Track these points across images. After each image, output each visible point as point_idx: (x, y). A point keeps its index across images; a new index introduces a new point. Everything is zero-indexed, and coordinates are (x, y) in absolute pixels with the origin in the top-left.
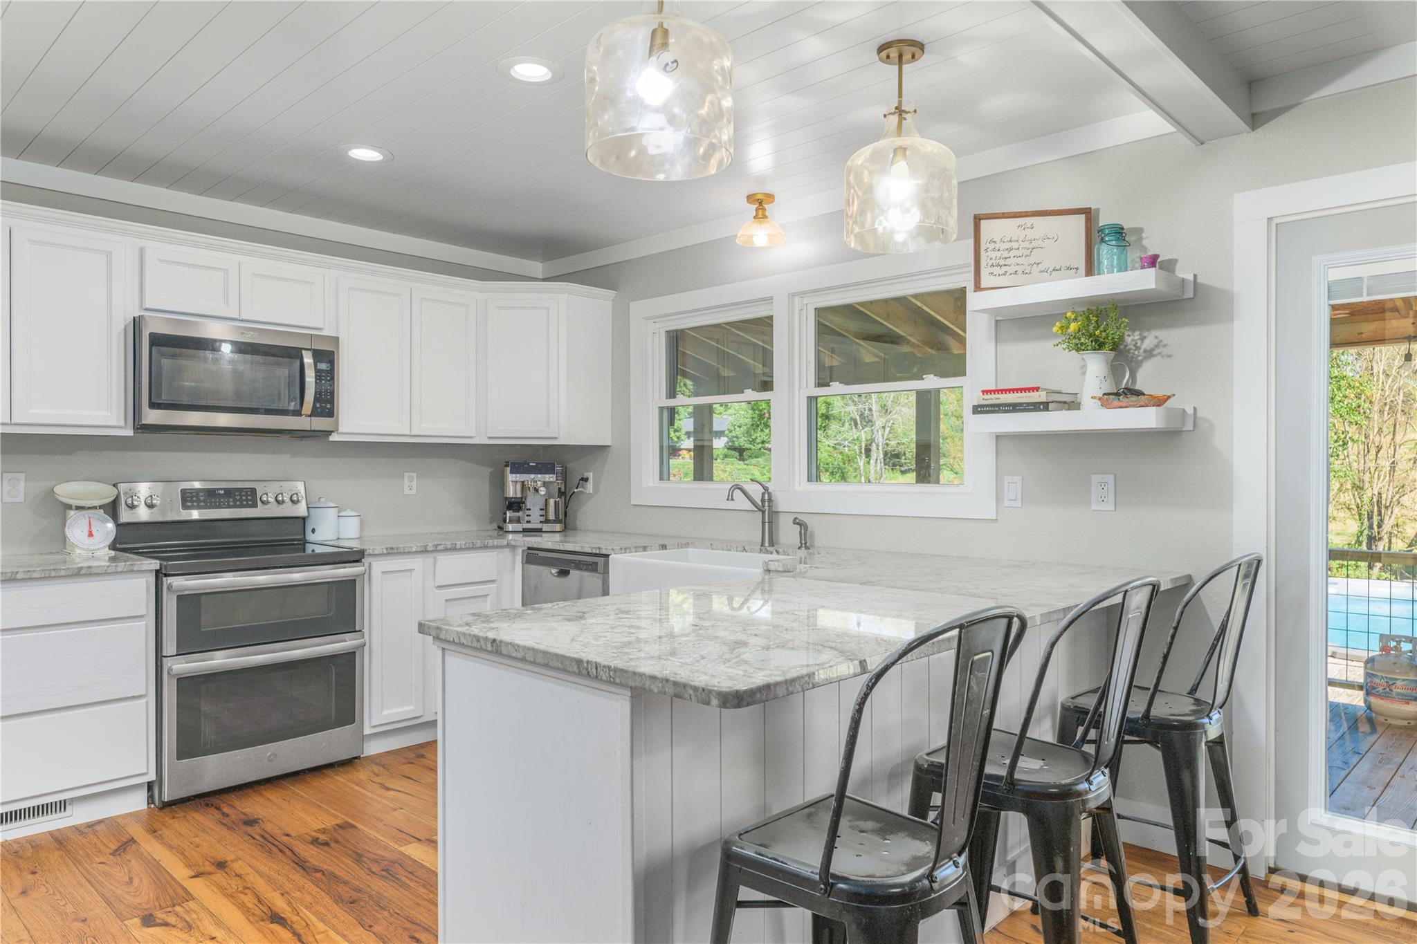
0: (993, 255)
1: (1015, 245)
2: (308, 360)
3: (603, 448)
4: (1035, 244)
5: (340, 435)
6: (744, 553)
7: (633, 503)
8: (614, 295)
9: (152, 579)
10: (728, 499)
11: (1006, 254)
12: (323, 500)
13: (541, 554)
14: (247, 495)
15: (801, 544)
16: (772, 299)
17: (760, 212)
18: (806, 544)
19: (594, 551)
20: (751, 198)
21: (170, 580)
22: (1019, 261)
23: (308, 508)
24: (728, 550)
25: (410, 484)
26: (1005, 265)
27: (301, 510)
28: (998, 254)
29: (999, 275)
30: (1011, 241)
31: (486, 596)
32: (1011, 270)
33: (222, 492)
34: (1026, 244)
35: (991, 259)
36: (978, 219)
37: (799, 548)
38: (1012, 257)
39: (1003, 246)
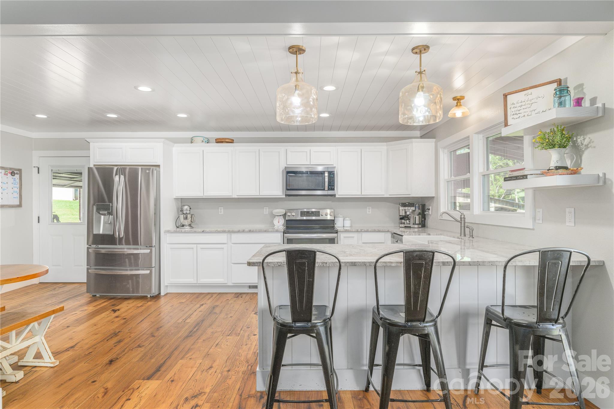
0: (513, 110)
1: (523, 104)
2: (326, 174)
4: (533, 101)
5: (337, 196)
7: (439, 218)
8: (435, 140)
9: (282, 234)
11: (519, 108)
12: (339, 215)
13: (394, 235)
14: (317, 213)
15: (470, 236)
16: (469, 137)
17: (459, 104)
20: (454, 99)
22: (525, 110)
23: (334, 217)
25: (369, 211)
26: (519, 114)
27: (332, 218)
28: (516, 109)
29: (516, 118)
30: (521, 102)
32: (522, 115)
33: (311, 212)
34: (529, 102)
35: (513, 112)
36: (505, 96)
38: (522, 109)
39: (518, 105)
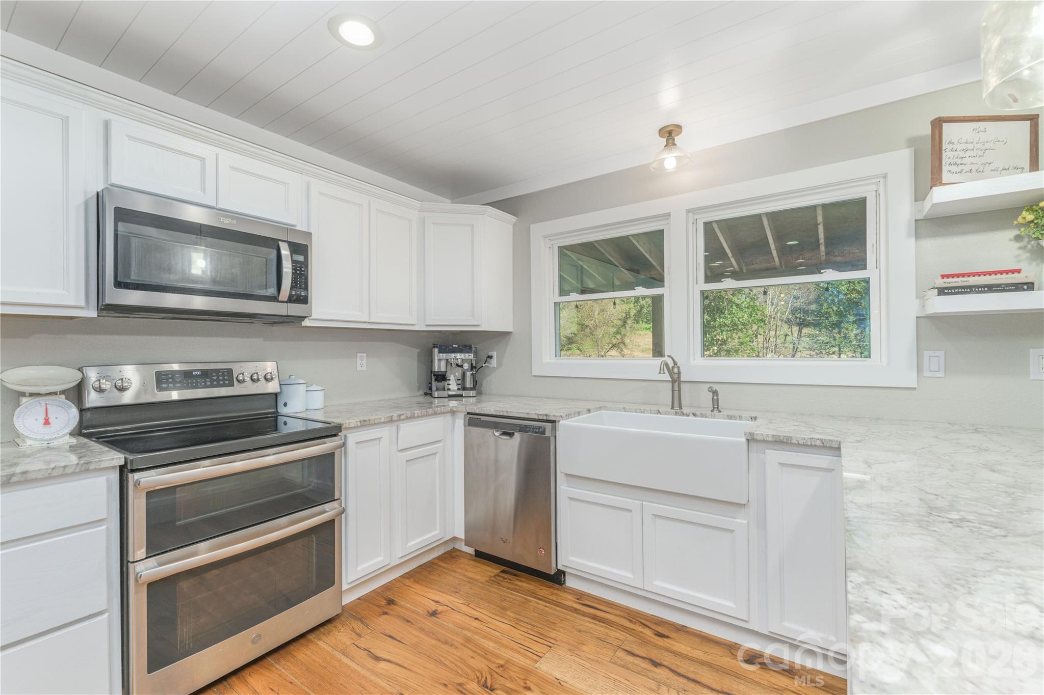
0: (951, 154)
1: (970, 146)
2: (285, 252)
3: (509, 333)
4: (987, 146)
5: (312, 321)
6: (659, 415)
7: (533, 374)
8: (515, 221)
9: (115, 476)
10: (660, 373)
11: (962, 154)
12: (293, 377)
13: (483, 418)
14: (223, 376)
15: (714, 408)
16: (670, 215)
17: (670, 142)
18: (718, 408)
19: (541, 418)
20: (662, 130)
21: (137, 476)
22: (974, 160)
23: (280, 385)
24: (642, 412)
25: (362, 362)
26: (961, 164)
27: (272, 387)
28: (956, 154)
29: (956, 173)
30: (966, 143)
31: (435, 454)
32: (966, 168)
33: (199, 373)
34: (980, 146)
35: (949, 158)
36: (940, 122)
37: (712, 411)
38: (967, 157)
39: (960, 147)
